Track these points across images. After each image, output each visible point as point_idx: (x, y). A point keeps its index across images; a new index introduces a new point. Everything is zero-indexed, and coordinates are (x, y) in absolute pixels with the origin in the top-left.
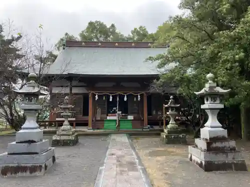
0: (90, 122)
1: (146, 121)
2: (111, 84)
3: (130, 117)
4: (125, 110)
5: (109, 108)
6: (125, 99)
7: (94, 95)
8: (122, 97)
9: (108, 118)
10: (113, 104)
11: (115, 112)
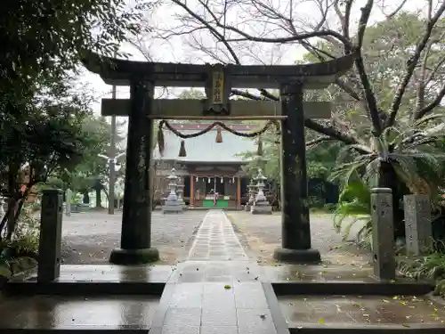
0: (191, 202)
1: (239, 201)
2: (209, 168)
3: (226, 198)
4: (222, 191)
5: (208, 189)
6: (222, 181)
7: (195, 178)
8: (219, 179)
9: (207, 198)
10: (211, 186)
11: (213, 193)
